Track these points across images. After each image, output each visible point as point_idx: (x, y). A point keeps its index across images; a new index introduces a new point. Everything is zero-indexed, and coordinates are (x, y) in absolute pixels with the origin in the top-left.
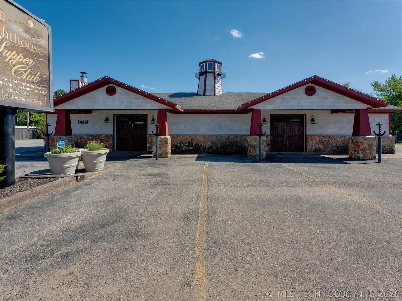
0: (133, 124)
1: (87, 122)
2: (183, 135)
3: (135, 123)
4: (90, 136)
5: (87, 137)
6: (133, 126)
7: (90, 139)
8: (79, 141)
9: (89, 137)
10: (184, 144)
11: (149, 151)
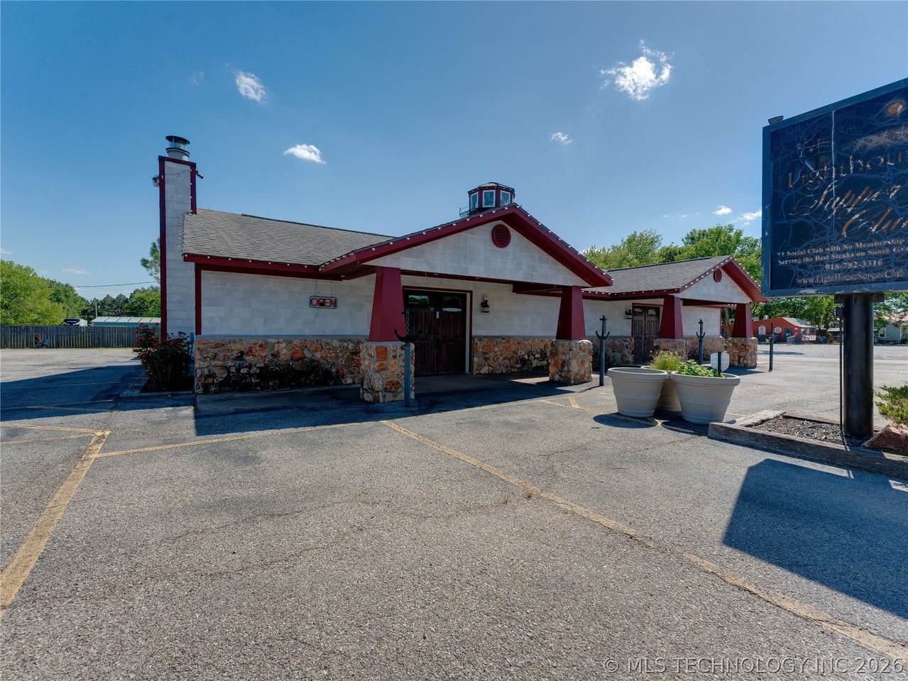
0: (438, 313)
1: (334, 304)
2: (533, 338)
3: (445, 309)
4: (350, 340)
5: (339, 343)
6: (438, 316)
7: (347, 348)
8: (318, 355)
9: (345, 344)
10: (534, 356)
11: (478, 372)
